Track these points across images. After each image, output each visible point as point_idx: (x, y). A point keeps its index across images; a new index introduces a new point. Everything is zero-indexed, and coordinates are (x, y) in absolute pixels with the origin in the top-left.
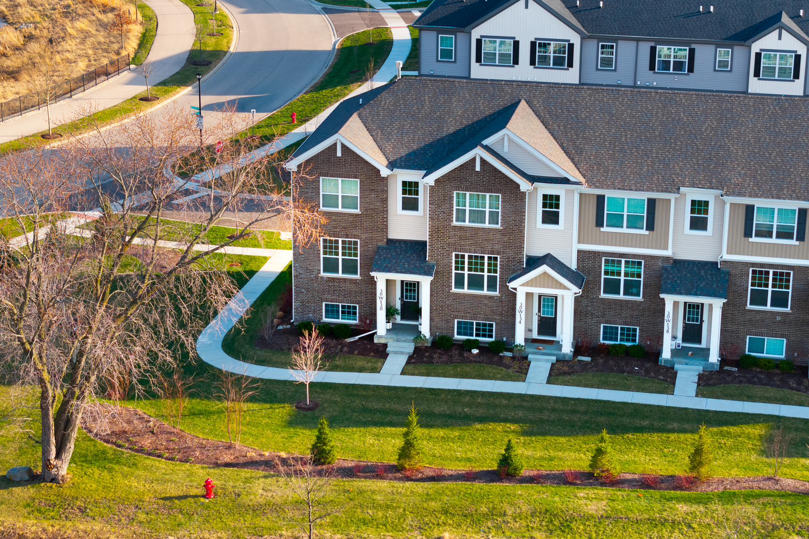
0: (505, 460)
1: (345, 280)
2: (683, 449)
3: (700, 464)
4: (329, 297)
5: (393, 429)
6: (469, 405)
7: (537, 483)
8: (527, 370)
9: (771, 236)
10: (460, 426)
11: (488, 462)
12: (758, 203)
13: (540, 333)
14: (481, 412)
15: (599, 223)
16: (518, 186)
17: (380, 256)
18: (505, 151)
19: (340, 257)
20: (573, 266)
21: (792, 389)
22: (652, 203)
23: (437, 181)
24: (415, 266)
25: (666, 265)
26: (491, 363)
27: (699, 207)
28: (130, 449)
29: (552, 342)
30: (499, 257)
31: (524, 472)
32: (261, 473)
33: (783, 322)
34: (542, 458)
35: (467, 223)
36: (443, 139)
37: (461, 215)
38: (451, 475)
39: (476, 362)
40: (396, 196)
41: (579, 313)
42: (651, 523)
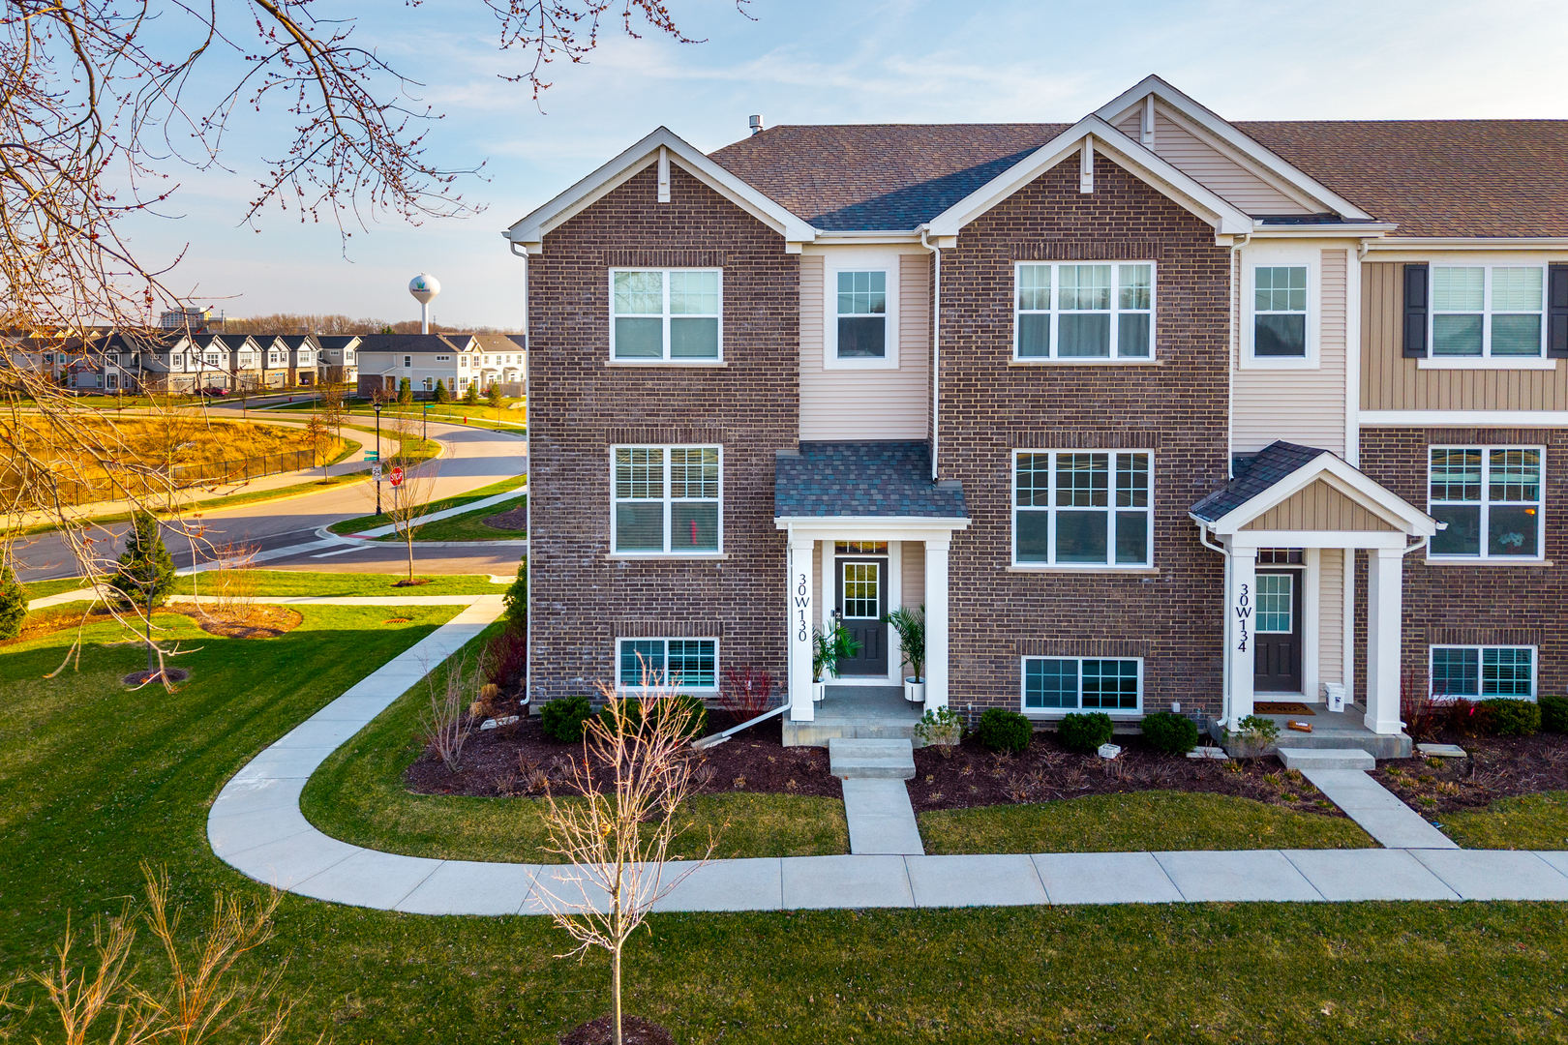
1: (681, 565)
4: (635, 619)
15: (1413, 345)
16: (1209, 231)
17: (790, 478)
19: (667, 500)
23: (965, 233)
24: (903, 496)
30: (1152, 453)
35: (1053, 357)
40: (821, 318)
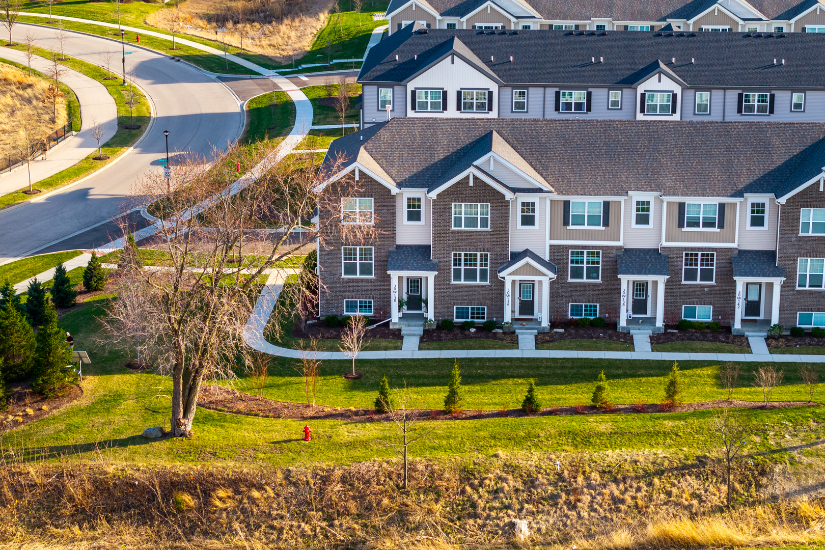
0: (529, 401)
1: (362, 280)
2: (654, 387)
3: (675, 393)
4: (349, 294)
5: (428, 388)
6: (480, 368)
7: (556, 415)
8: (518, 341)
9: (698, 226)
10: (479, 383)
11: (511, 404)
12: (689, 200)
13: (520, 314)
14: (491, 372)
15: (566, 223)
16: (504, 196)
17: (392, 258)
18: (491, 169)
19: (358, 262)
20: (547, 258)
21: (723, 342)
22: (607, 205)
23: (438, 195)
24: (422, 264)
25: (620, 253)
26: (487, 337)
27: (643, 207)
28: (230, 412)
29: (531, 320)
30: (489, 253)
31: (543, 409)
32: (342, 422)
33: (710, 293)
34: (550, 400)
35: (463, 228)
36: (436, 163)
37: (458, 222)
38: (488, 414)
39: (476, 338)
40: (402, 210)
41: (553, 296)
42: (648, 435)
